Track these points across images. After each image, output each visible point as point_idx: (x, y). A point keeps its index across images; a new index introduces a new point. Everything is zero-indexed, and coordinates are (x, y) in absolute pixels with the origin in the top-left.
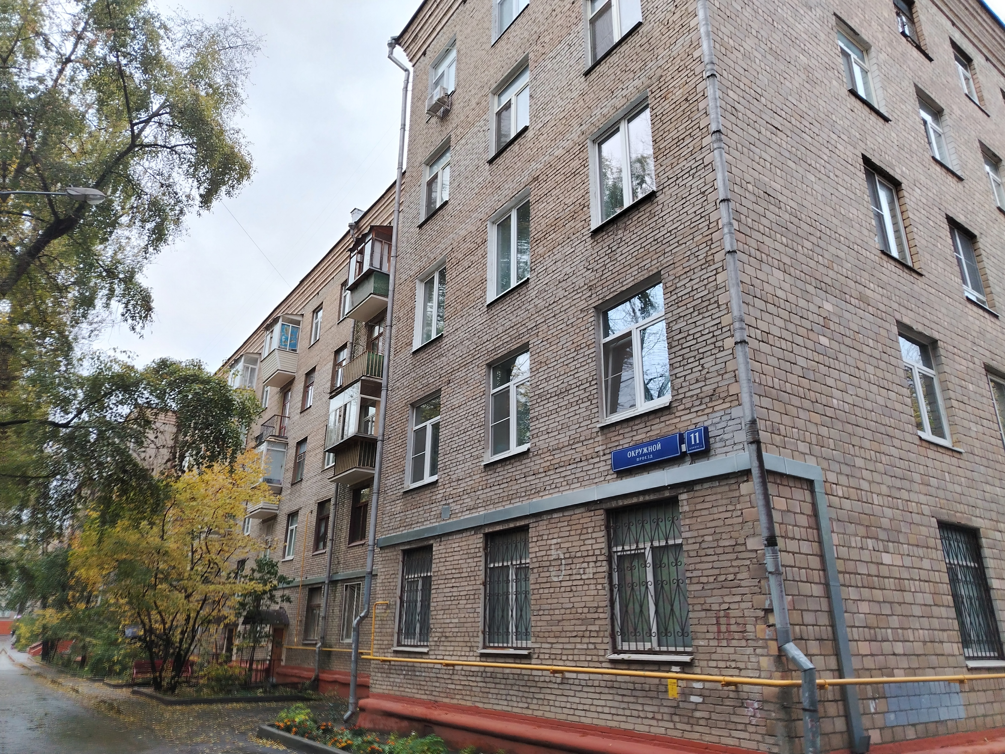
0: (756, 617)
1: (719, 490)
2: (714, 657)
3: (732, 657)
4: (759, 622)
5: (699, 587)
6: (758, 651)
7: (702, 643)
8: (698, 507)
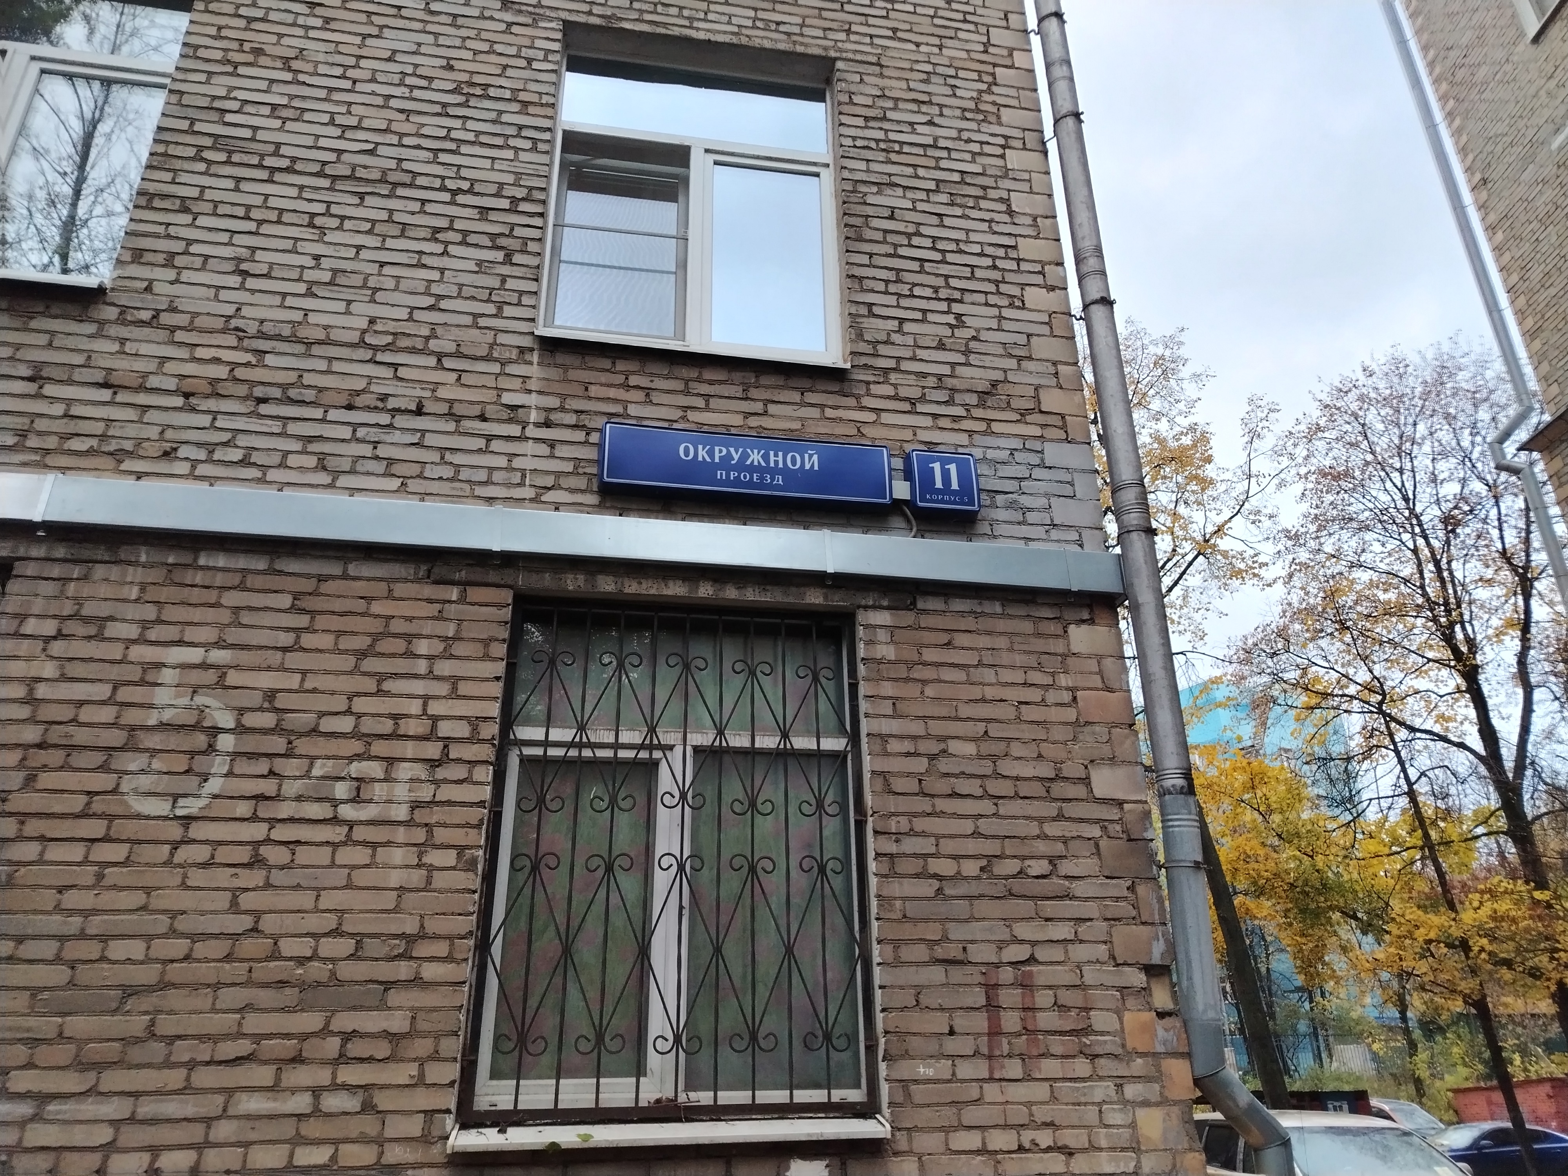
0: (1121, 989)
1: (1002, 625)
2: (971, 1115)
3: (1041, 1114)
4: (1131, 1002)
5: (928, 888)
6: (1131, 1091)
7: (924, 1070)
8: (930, 655)
